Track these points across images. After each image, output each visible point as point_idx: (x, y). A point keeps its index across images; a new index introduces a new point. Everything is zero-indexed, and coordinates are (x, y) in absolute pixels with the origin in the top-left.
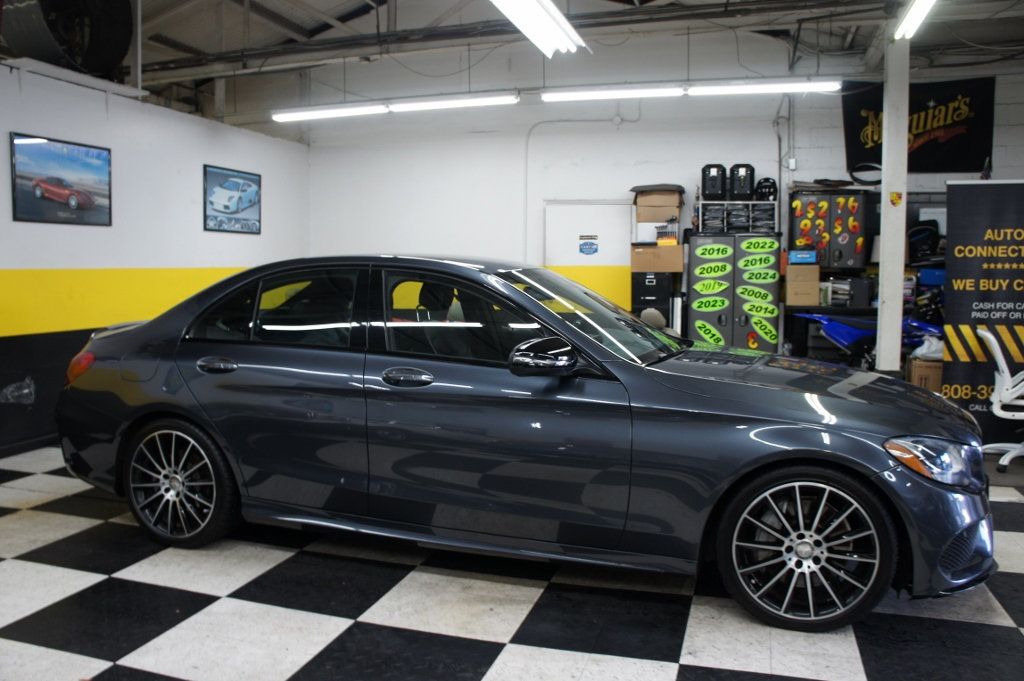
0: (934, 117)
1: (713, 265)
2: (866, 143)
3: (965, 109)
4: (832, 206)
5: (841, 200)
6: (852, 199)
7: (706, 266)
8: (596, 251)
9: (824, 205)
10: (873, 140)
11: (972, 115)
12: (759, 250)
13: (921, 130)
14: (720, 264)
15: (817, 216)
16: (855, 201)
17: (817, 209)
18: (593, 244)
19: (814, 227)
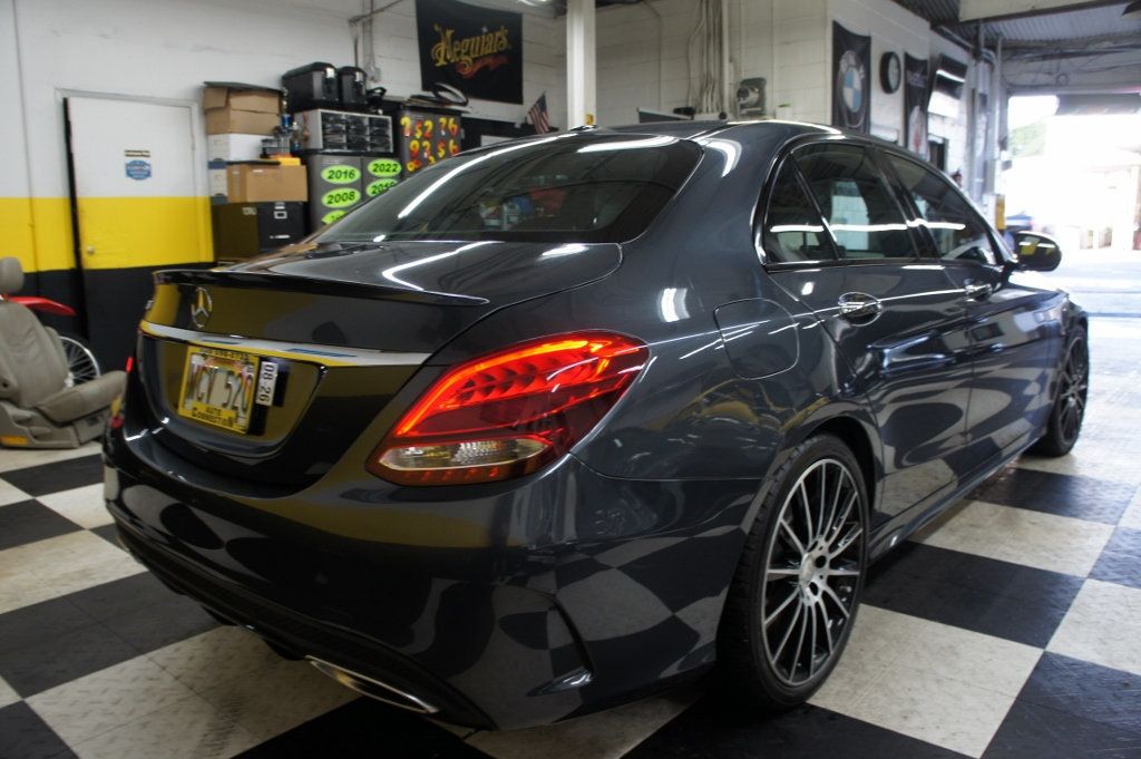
0: (486, 43)
1: (341, 191)
2: (437, 61)
3: (505, 40)
4: (437, 125)
5: (443, 120)
6: (452, 120)
7: (334, 193)
8: (148, 174)
9: (429, 123)
10: (445, 59)
11: (510, 47)
12: (384, 174)
13: (477, 55)
14: (348, 191)
15: (424, 138)
16: (454, 123)
17: (424, 129)
18: (143, 164)
19: (422, 149)
